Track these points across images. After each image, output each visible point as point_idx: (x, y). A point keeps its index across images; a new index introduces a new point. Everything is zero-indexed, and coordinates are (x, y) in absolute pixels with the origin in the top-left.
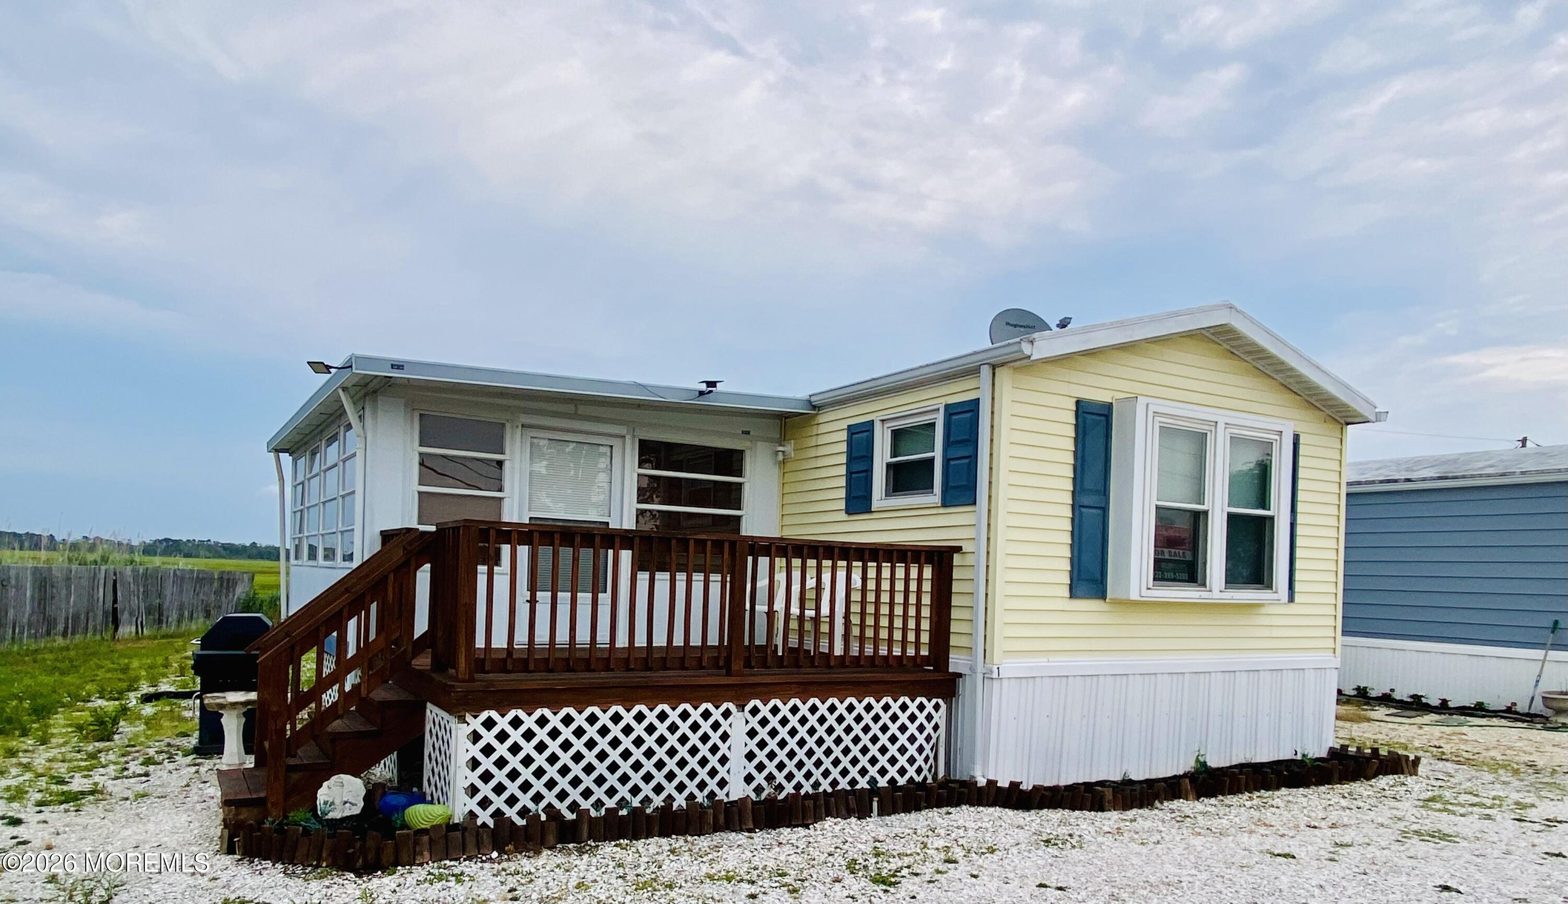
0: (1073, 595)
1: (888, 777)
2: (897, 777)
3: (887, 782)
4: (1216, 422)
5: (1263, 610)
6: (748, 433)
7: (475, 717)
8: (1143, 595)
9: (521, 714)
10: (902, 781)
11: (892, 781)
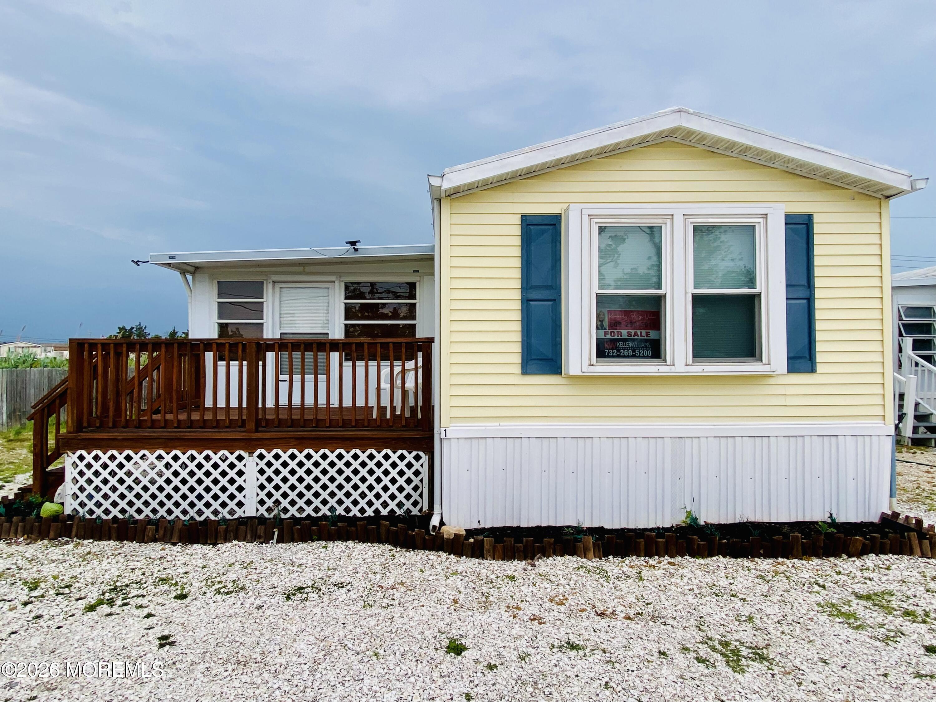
0: (525, 372)
1: (373, 508)
2: (381, 508)
3: (373, 512)
4: (673, 215)
5: (772, 381)
6: (418, 271)
7: (74, 454)
8: (583, 371)
9: (100, 453)
10: (384, 512)
11: (377, 511)
